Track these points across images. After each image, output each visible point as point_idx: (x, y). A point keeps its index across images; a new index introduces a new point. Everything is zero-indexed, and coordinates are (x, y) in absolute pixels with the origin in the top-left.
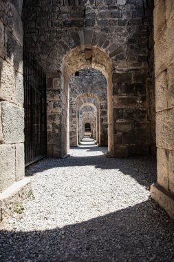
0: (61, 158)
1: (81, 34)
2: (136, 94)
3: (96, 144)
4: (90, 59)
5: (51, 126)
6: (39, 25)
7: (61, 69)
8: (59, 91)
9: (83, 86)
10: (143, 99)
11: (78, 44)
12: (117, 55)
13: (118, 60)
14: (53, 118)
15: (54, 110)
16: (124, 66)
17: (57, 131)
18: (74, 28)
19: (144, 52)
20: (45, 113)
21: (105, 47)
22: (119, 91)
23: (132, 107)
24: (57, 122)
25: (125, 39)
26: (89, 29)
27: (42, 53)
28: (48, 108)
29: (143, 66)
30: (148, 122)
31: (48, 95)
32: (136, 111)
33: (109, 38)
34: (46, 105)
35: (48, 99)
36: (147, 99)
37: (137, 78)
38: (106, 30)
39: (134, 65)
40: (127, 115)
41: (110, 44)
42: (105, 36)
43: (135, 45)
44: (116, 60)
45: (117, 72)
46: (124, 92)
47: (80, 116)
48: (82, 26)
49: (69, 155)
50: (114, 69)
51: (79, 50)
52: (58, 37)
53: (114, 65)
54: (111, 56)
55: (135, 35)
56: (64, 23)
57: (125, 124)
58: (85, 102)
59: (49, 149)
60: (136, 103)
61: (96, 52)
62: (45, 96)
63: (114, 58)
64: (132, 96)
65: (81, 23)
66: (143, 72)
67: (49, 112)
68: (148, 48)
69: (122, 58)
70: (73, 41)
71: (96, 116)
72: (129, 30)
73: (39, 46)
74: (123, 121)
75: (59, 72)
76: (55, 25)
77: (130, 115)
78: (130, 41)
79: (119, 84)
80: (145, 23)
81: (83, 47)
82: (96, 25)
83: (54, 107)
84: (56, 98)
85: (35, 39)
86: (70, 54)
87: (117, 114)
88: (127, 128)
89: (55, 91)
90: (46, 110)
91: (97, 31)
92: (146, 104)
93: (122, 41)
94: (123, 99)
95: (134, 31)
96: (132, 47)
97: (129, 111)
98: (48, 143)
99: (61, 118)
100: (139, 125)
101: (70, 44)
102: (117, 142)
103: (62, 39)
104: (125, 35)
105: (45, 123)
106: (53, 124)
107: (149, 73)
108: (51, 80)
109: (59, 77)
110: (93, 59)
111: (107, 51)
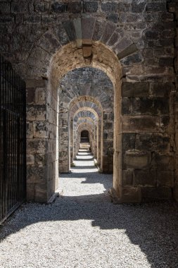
0: (47, 204)
1: (77, 23)
2: (155, 114)
3: (96, 166)
4: (90, 58)
5: (32, 157)
6: (16, 9)
7: (48, 74)
8: (44, 107)
9: (78, 86)
10: (166, 121)
11: (72, 38)
12: (129, 56)
13: (131, 63)
14: (35, 145)
15: (37, 135)
16: (138, 73)
17: (41, 165)
18: (67, 14)
19: (169, 51)
20: (25, 139)
21: (112, 43)
22: (131, 108)
23: (149, 132)
24: (41, 151)
25: (142, 33)
26: (88, 16)
27: (20, 51)
28: (28, 131)
29: (166, 72)
30: (171, 154)
31: (29, 113)
32: (155, 138)
33: (118, 31)
34: (25, 127)
35: (28, 118)
36: (171, 120)
37: (157, 90)
38: (114, 18)
39: (153, 70)
40: (141, 143)
41: (120, 39)
42: (113, 28)
43: (156, 42)
44: (127, 63)
45: (129, 80)
46: (138, 111)
47: (74, 123)
48: (79, 12)
49: (58, 196)
50: (124, 76)
51: (73, 46)
52: (43, 28)
53: (124, 71)
54: (120, 57)
55: (156, 26)
56: (53, 6)
57: (139, 156)
58: (81, 106)
59: (29, 189)
60: (155, 126)
61: (98, 49)
62: (24, 115)
63: (124, 59)
64: (148, 116)
65: (77, 8)
66: (166, 81)
67: (30, 137)
68: (175, 47)
69: (136, 60)
70: (65, 34)
71: (96, 123)
72: (148, 19)
73: (15, 40)
74: (136, 151)
75: (45, 78)
76: (40, 9)
77: (146, 143)
78: (149, 35)
79: (131, 98)
80: (172, 9)
81: (80, 42)
82: (100, 10)
83: (37, 130)
84: (41, 118)
85: (10, 30)
86: (60, 53)
87: (128, 141)
88: (141, 162)
89: (38, 107)
90: (25, 134)
91: (101, 20)
92: (170, 128)
93: (137, 35)
94: (137, 120)
95: (155, 20)
96: (151, 44)
97: (145, 138)
98: (28, 181)
99: (46, 146)
100: (157, 158)
101: (61, 39)
102: (126, 181)
103: (50, 31)
104: (141, 26)
105: (25, 153)
106: (36, 155)
107: (174, 83)
108: (33, 90)
109: (45, 86)
110: (95, 56)
111: (114, 49)
